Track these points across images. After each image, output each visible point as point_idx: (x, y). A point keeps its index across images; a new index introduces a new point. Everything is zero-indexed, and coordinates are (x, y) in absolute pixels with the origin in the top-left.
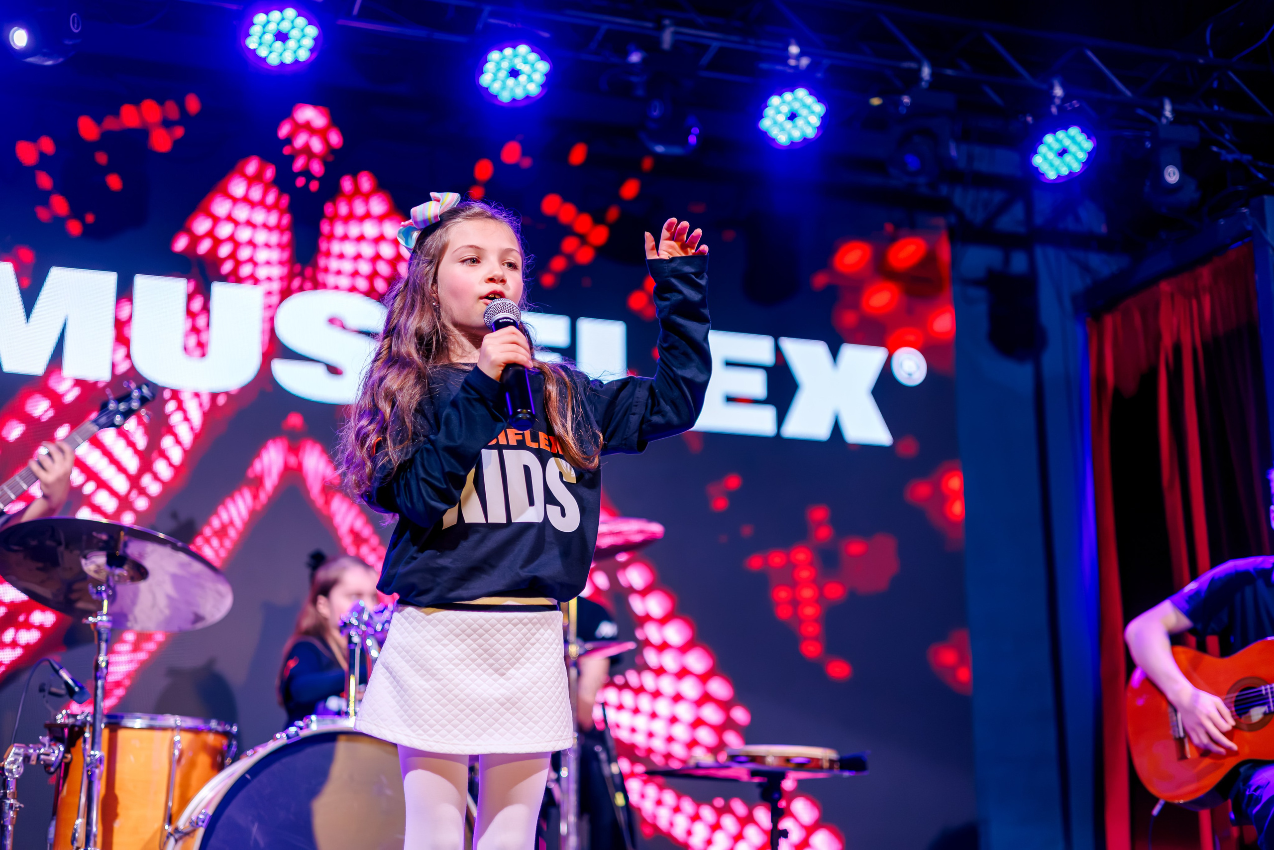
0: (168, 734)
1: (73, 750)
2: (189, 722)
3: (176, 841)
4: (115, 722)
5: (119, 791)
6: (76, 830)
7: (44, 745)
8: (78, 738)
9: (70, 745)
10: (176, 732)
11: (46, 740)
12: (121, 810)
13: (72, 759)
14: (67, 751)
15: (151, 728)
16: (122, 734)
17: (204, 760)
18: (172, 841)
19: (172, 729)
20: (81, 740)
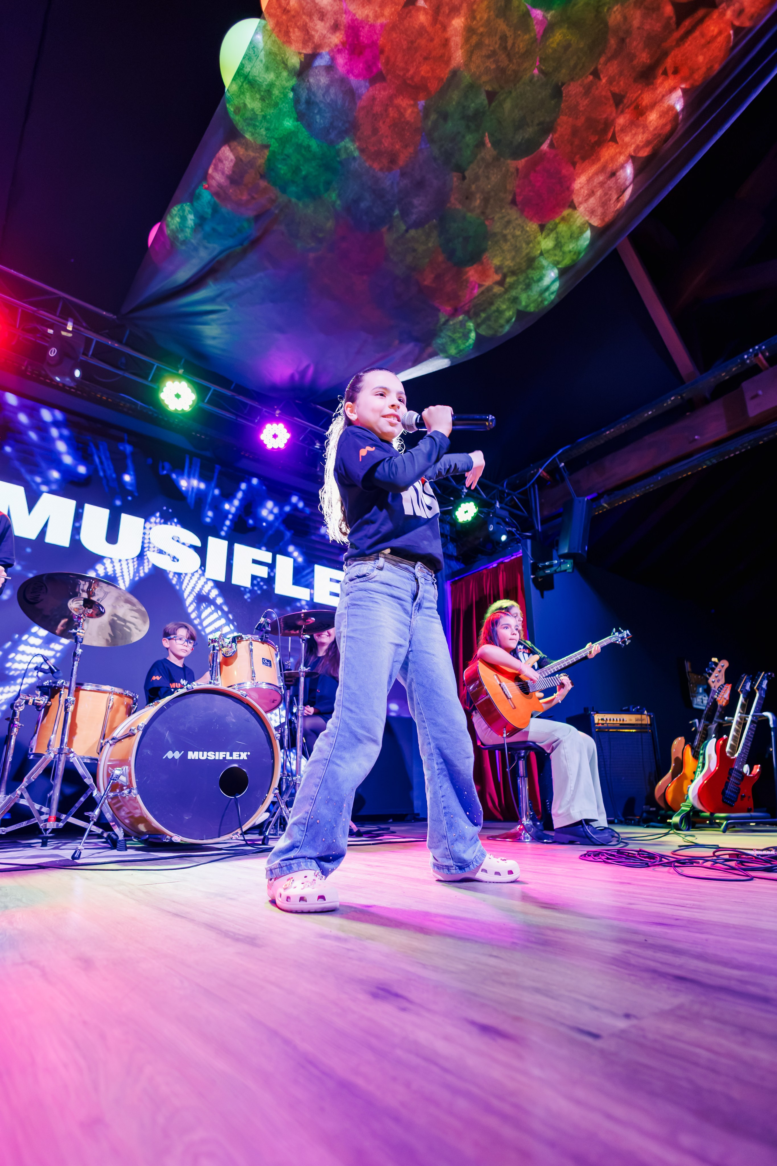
0: (107, 695)
1: (52, 700)
2: (118, 690)
3: (111, 745)
4: (79, 685)
5: (78, 721)
6: (50, 741)
7: (37, 696)
8: (56, 694)
9: (51, 697)
10: (111, 695)
11: (39, 693)
12: (78, 731)
13: (51, 704)
14: (49, 700)
15: (98, 691)
16: (82, 693)
17: (123, 710)
18: (108, 745)
19: (110, 693)
20: (58, 695)
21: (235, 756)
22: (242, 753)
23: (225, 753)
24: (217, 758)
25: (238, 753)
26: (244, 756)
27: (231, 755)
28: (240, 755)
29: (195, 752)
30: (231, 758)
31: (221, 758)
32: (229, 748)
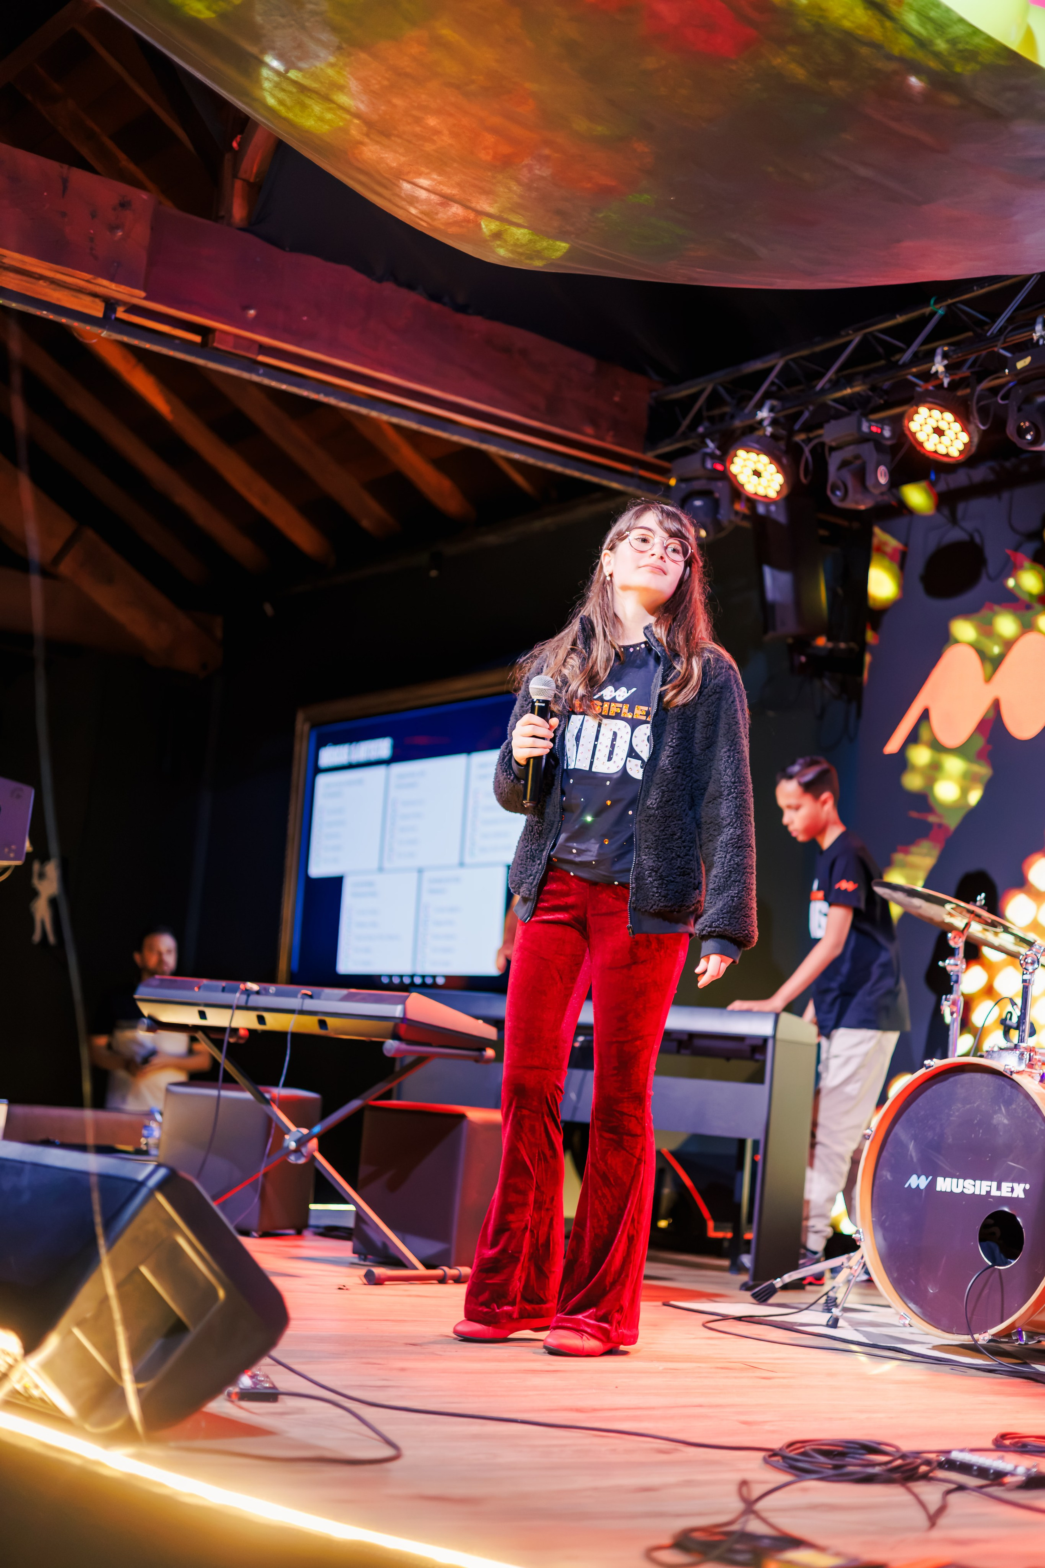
21: (1006, 1190)
22: (1016, 1185)
23: (989, 1183)
24: (977, 1193)
25: (1010, 1185)
26: (1019, 1190)
27: (999, 1188)
28: (1013, 1190)
29: (947, 1179)
30: (998, 1194)
31: (984, 1193)
32: (996, 1174)
